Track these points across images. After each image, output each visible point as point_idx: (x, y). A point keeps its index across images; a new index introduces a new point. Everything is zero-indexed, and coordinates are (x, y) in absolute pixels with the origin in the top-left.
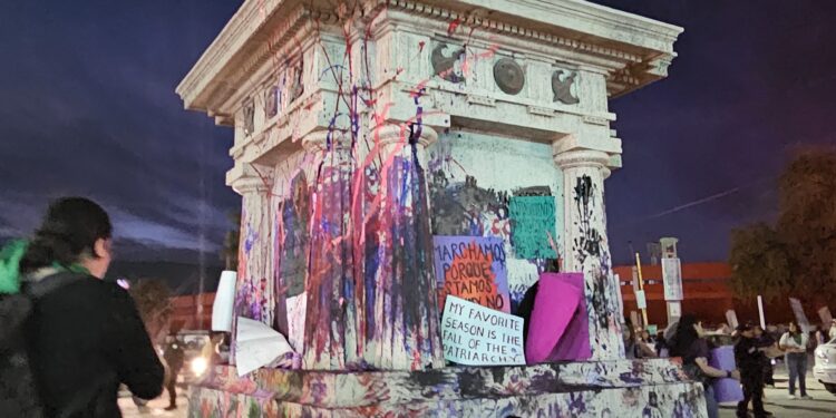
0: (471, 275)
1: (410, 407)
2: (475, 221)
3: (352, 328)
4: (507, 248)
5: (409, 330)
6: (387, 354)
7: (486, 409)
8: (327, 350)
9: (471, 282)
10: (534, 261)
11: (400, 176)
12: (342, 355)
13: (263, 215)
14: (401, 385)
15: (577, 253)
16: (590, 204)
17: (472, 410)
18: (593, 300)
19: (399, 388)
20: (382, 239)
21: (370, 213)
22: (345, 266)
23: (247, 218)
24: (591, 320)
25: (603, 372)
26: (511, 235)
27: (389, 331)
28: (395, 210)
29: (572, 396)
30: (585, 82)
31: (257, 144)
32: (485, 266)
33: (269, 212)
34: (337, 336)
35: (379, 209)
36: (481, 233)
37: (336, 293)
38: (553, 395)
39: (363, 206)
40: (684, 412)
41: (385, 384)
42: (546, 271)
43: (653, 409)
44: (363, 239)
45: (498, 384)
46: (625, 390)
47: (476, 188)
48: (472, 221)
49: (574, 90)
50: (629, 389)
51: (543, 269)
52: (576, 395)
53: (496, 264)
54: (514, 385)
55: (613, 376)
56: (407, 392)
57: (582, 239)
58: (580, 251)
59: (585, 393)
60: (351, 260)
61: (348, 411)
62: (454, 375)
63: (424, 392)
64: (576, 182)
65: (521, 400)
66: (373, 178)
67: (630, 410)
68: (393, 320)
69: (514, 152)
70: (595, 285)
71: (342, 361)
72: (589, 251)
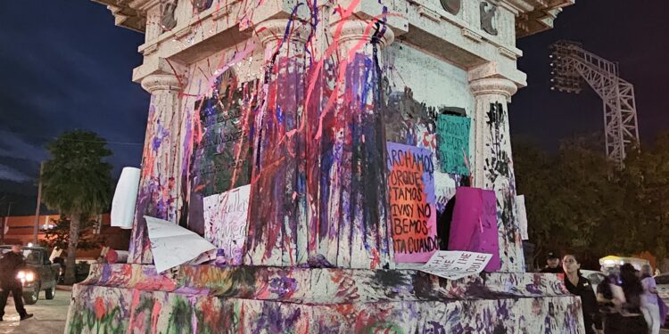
0: (407, 183)
1: (380, 306)
2: (411, 130)
3: (304, 224)
4: (434, 159)
5: (369, 229)
6: (344, 252)
7: (439, 312)
8: (278, 245)
9: (406, 189)
10: (452, 176)
11: (361, 73)
12: (294, 251)
13: (174, 113)
14: (368, 284)
15: (488, 172)
16: (501, 128)
17: (428, 313)
18: (503, 217)
19: (366, 286)
20: (338, 135)
21: (328, 107)
22: (298, 160)
23: (157, 114)
24: (500, 234)
25: (515, 283)
26: (437, 148)
27: (347, 229)
28: (355, 106)
29: (499, 302)
30: (501, 18)
31: (178, 39)
32: (418, 176)
33: (180, 111)
34: (289, 231)
35: (335, 105)
36: (415, 144)
37: (289, 186)
38: (487, 301)
39: (321, 99)
40: (570, 322)
41: (354, 282)
42: (461, 185)
43: (552, 319)
44: (320, 133)
45: (442, 289)
46: (531, 300)
47: (413, 101)
48: (408, 131)
49: (494, 23)
50: (536, 298)
51: (459, 184)
52: (502, 301)
53: (425, 175)
54: (454, 290)
55: (522, 286)
56: (372, 291)
57: (494, 159)
58: (491, 171)
59: (508, 300)
60: (304, 155)
61: (328, 308)
62: (409, 277)
63: (387, 292)
64: (489, 107)
65: (464, 304)
66: (331, 73)
67: (537, 319)
68: (351, 218)
69: (441, 73)
70: (505, 203)
71: (294, 257)
72: (500, 171)
